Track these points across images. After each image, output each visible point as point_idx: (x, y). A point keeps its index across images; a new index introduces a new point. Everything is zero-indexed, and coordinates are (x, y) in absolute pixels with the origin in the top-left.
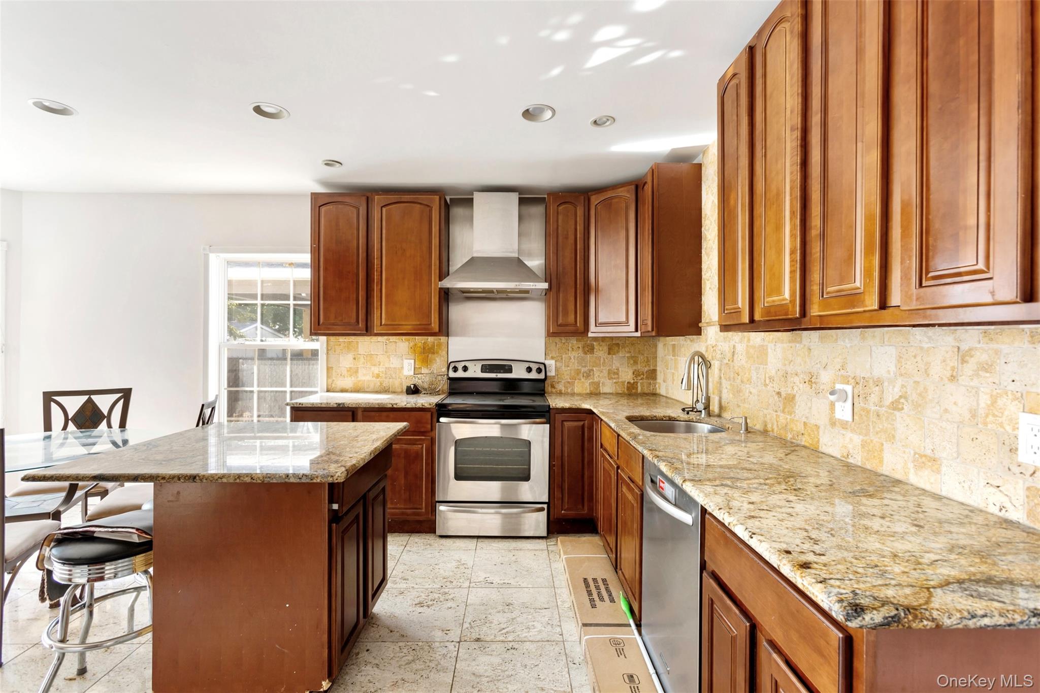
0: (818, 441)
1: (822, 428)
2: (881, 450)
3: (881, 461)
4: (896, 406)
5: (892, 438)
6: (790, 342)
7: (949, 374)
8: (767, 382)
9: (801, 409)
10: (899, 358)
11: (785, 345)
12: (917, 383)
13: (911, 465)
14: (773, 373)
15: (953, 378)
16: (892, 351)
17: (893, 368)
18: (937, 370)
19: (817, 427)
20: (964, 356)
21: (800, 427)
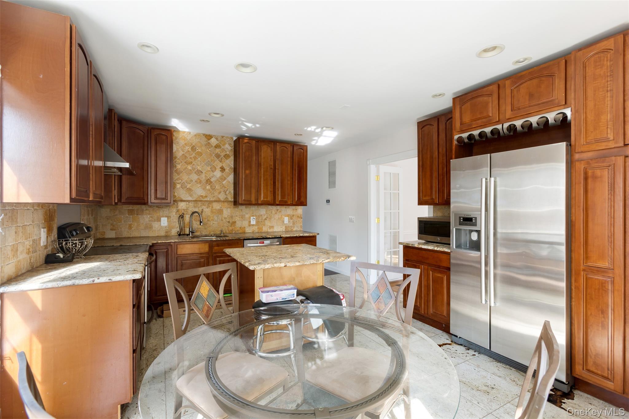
0: (245, 231)
1: (246, 227)
2: (262, 228)
3: (262, 230)
4: (265, 219)
5: (264, 225)
6: (233, 208)
7: (275, 213)
8: (223, 219)
9: (239, 224)
10: (266, 211)
11: (232, 209)
12: (270, 215)
13: (268, 229)
14: (226, 216)
15: (276, 213)
16: (265, 210)
17: (265, 213)
18: (273, 212)
19: (245, 227)
20: (277, 210)
21: (238, 229)
